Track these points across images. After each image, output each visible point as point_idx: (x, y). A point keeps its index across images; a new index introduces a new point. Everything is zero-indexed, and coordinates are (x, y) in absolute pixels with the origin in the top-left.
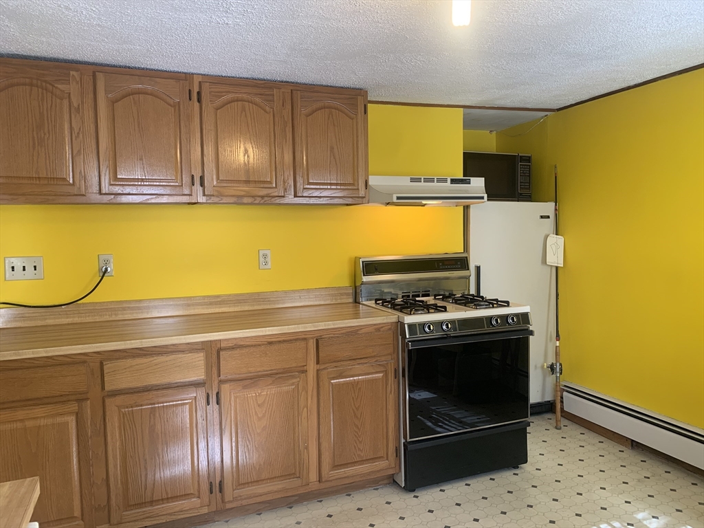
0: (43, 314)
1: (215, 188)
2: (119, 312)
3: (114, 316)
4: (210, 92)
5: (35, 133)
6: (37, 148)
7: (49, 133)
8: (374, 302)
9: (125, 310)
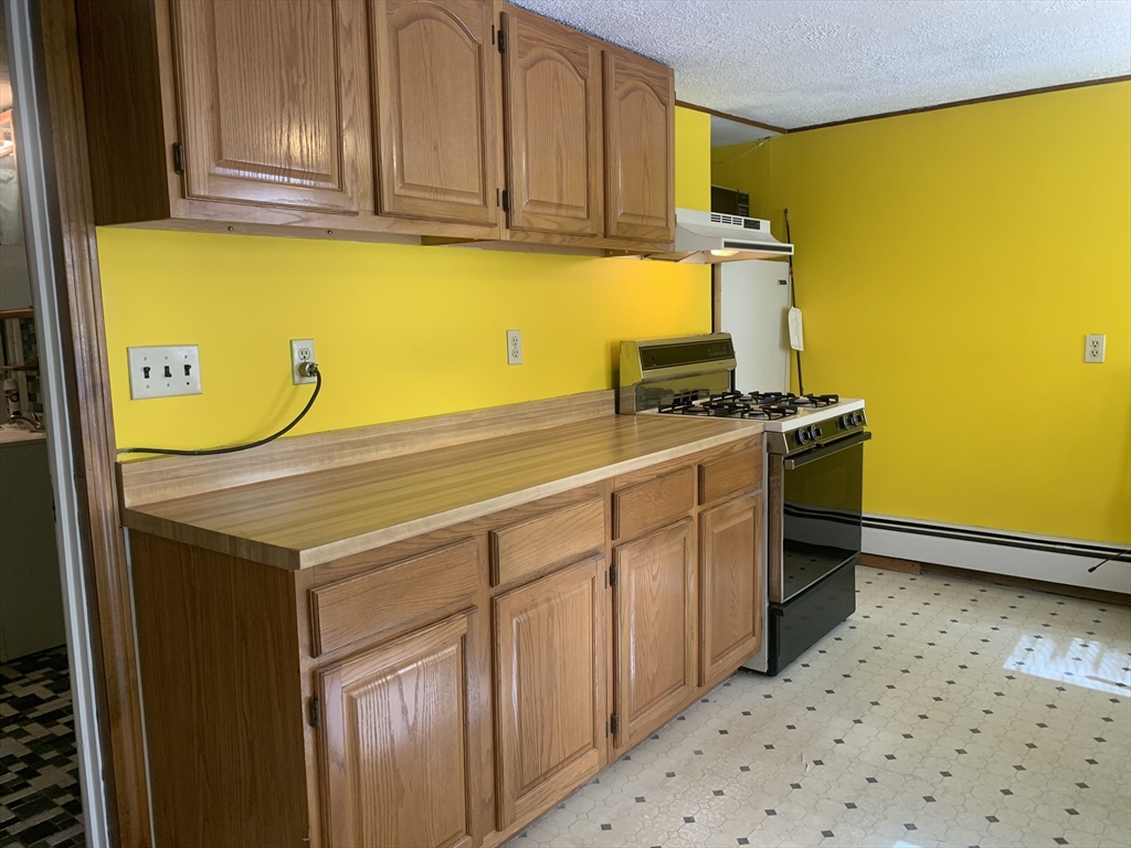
0: (213, 467)
1: (525, 215)
2: (336, 453)
3: (326, 462)
4: (519, 35)
5: (283, 71)
6: (286, 105)
7: (305, 75)
8: (657, 410)
9: (344, 449)
